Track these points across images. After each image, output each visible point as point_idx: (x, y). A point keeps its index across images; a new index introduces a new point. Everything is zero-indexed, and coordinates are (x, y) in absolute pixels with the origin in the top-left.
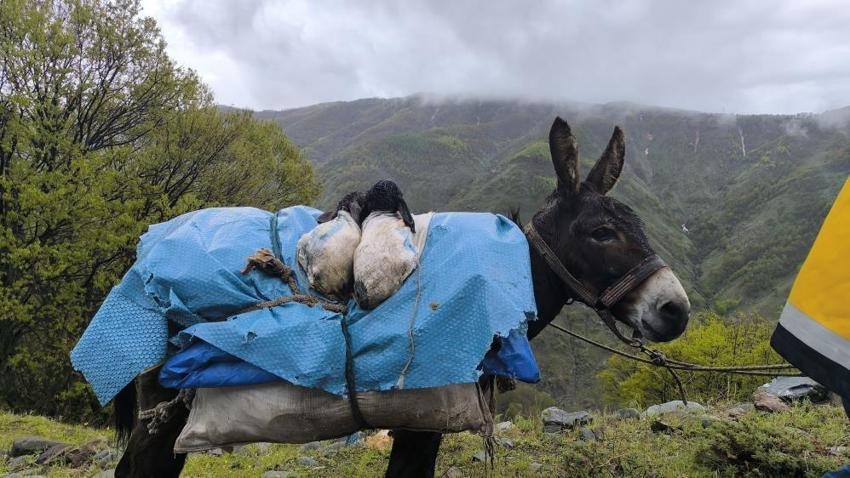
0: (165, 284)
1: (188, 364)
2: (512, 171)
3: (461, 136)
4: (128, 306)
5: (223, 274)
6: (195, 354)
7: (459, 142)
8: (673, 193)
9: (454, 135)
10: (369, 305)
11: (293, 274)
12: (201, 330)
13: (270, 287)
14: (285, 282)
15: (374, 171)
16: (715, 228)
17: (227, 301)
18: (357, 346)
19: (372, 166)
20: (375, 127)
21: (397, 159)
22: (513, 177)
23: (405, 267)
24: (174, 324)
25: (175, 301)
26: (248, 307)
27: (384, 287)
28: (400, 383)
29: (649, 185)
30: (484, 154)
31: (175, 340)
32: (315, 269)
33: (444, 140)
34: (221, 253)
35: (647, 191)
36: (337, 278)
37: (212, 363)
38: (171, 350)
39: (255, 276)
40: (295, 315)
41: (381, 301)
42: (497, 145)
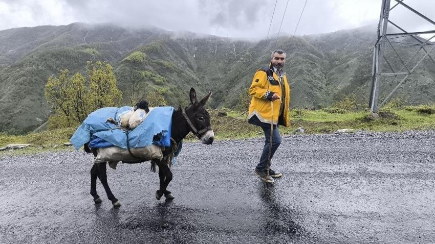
0: (89, 125)
1: (94, 142)
2: (121, 68)
3: (98, 49)
4: (82, 130)
5: (102, 123)
6: (96, 140)
7: (97, 52)
8: (205, 76)
9: (93, 48)
10: (132, 129)
11: (117, 123)
12: (96, 134)
13: (112, 126)
14: (116, 124)
15: (41, 70)
16: (222, 92)
17: (102, 129)
18: (129, 139)
19: (40, 67)
20: (47, 43)
21: (58, 62)
22: (121, 72)
23: (139, 121)
24: (91, 133)
25: (91, 128)
26: (107, 130)
27: (134, 125)
28: (137, 146)
29: (195, 73)
30: (113, 58)
31: (92, 137)
32: (121, 122)
33: (87, 51)
34: (101, 119)
35: (194, 76)
36: (125, 124)
37: (99, 142)
38: (91, 139)
39: (109, 123)
40: (116, 132)
41: (134, 128)
42: (121, 53)
